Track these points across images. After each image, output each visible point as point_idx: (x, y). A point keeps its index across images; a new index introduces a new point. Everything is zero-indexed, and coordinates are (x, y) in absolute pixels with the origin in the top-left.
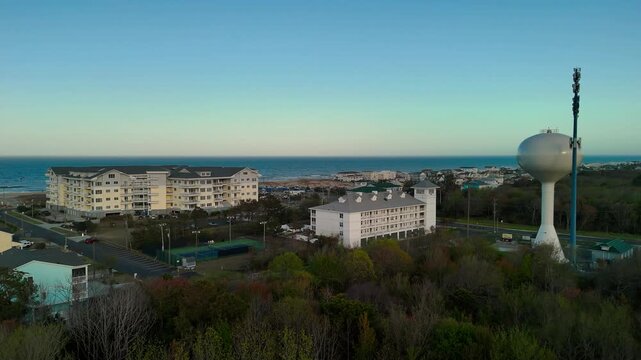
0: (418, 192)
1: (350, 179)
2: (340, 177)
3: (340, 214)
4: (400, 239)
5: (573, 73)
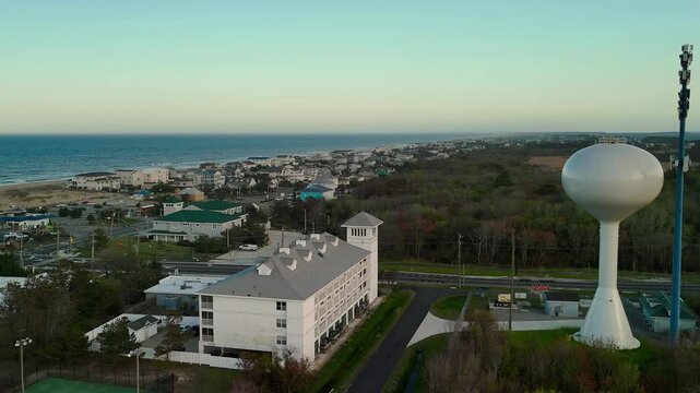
0: (355, 232)
1: (101, 186)
2: (81, 182)
3: (278, 303)
4: (352, 325)
5: (682, 53)
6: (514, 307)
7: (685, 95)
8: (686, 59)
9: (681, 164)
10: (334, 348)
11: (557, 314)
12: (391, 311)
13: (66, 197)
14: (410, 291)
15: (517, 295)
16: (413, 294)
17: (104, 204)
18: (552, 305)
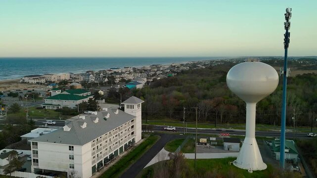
0: (128, 107)
1: (36, 81)
2: (26, 80)
3: (70, 147)
4: (120, 155)
5: (286, 13)
6: (208, 145)
7: (287, 35)
8: (288, 16)
9: (285, 73)
10: (106, 169)
11: (229, 149)
12: (145, 148)
13: (17, 87)
14: (159, 136)
15: (211, 139)
16: (159, 138)
17: (33, 90)
18: (226, 144)
